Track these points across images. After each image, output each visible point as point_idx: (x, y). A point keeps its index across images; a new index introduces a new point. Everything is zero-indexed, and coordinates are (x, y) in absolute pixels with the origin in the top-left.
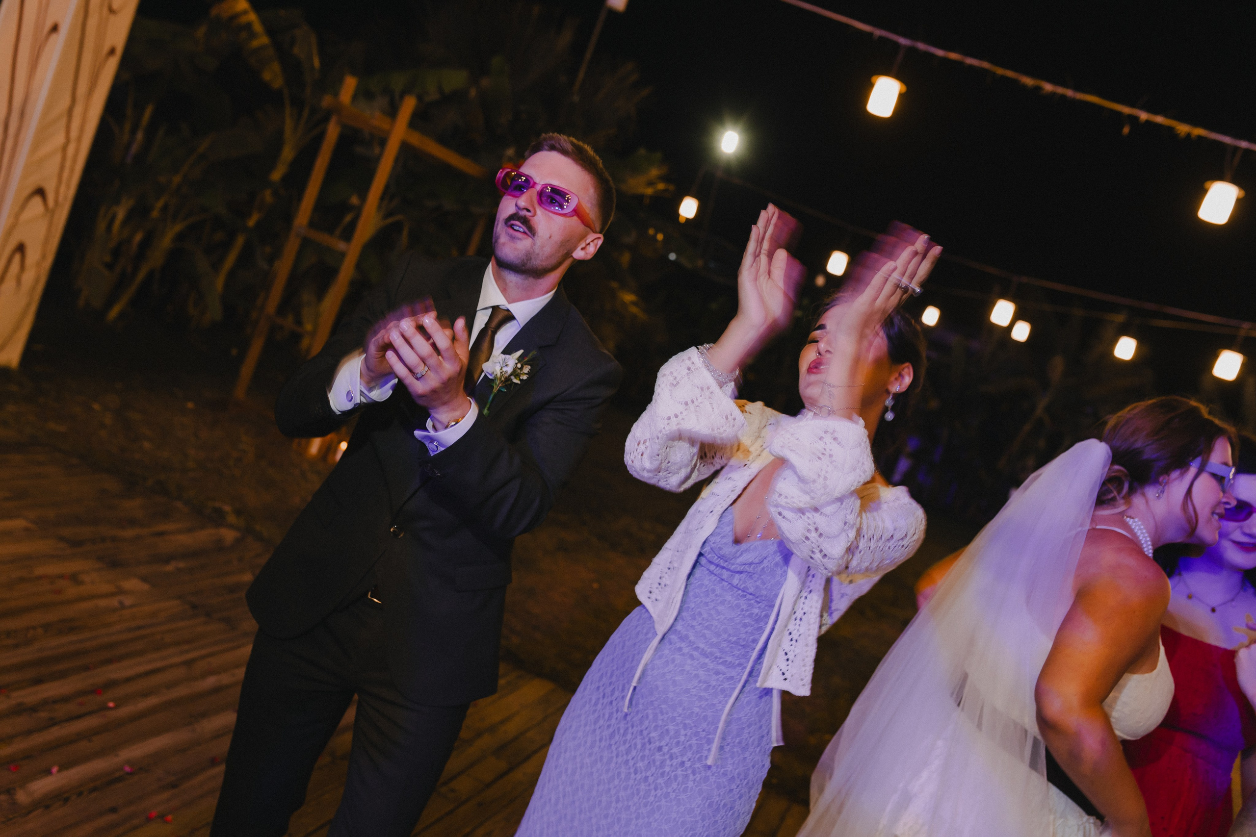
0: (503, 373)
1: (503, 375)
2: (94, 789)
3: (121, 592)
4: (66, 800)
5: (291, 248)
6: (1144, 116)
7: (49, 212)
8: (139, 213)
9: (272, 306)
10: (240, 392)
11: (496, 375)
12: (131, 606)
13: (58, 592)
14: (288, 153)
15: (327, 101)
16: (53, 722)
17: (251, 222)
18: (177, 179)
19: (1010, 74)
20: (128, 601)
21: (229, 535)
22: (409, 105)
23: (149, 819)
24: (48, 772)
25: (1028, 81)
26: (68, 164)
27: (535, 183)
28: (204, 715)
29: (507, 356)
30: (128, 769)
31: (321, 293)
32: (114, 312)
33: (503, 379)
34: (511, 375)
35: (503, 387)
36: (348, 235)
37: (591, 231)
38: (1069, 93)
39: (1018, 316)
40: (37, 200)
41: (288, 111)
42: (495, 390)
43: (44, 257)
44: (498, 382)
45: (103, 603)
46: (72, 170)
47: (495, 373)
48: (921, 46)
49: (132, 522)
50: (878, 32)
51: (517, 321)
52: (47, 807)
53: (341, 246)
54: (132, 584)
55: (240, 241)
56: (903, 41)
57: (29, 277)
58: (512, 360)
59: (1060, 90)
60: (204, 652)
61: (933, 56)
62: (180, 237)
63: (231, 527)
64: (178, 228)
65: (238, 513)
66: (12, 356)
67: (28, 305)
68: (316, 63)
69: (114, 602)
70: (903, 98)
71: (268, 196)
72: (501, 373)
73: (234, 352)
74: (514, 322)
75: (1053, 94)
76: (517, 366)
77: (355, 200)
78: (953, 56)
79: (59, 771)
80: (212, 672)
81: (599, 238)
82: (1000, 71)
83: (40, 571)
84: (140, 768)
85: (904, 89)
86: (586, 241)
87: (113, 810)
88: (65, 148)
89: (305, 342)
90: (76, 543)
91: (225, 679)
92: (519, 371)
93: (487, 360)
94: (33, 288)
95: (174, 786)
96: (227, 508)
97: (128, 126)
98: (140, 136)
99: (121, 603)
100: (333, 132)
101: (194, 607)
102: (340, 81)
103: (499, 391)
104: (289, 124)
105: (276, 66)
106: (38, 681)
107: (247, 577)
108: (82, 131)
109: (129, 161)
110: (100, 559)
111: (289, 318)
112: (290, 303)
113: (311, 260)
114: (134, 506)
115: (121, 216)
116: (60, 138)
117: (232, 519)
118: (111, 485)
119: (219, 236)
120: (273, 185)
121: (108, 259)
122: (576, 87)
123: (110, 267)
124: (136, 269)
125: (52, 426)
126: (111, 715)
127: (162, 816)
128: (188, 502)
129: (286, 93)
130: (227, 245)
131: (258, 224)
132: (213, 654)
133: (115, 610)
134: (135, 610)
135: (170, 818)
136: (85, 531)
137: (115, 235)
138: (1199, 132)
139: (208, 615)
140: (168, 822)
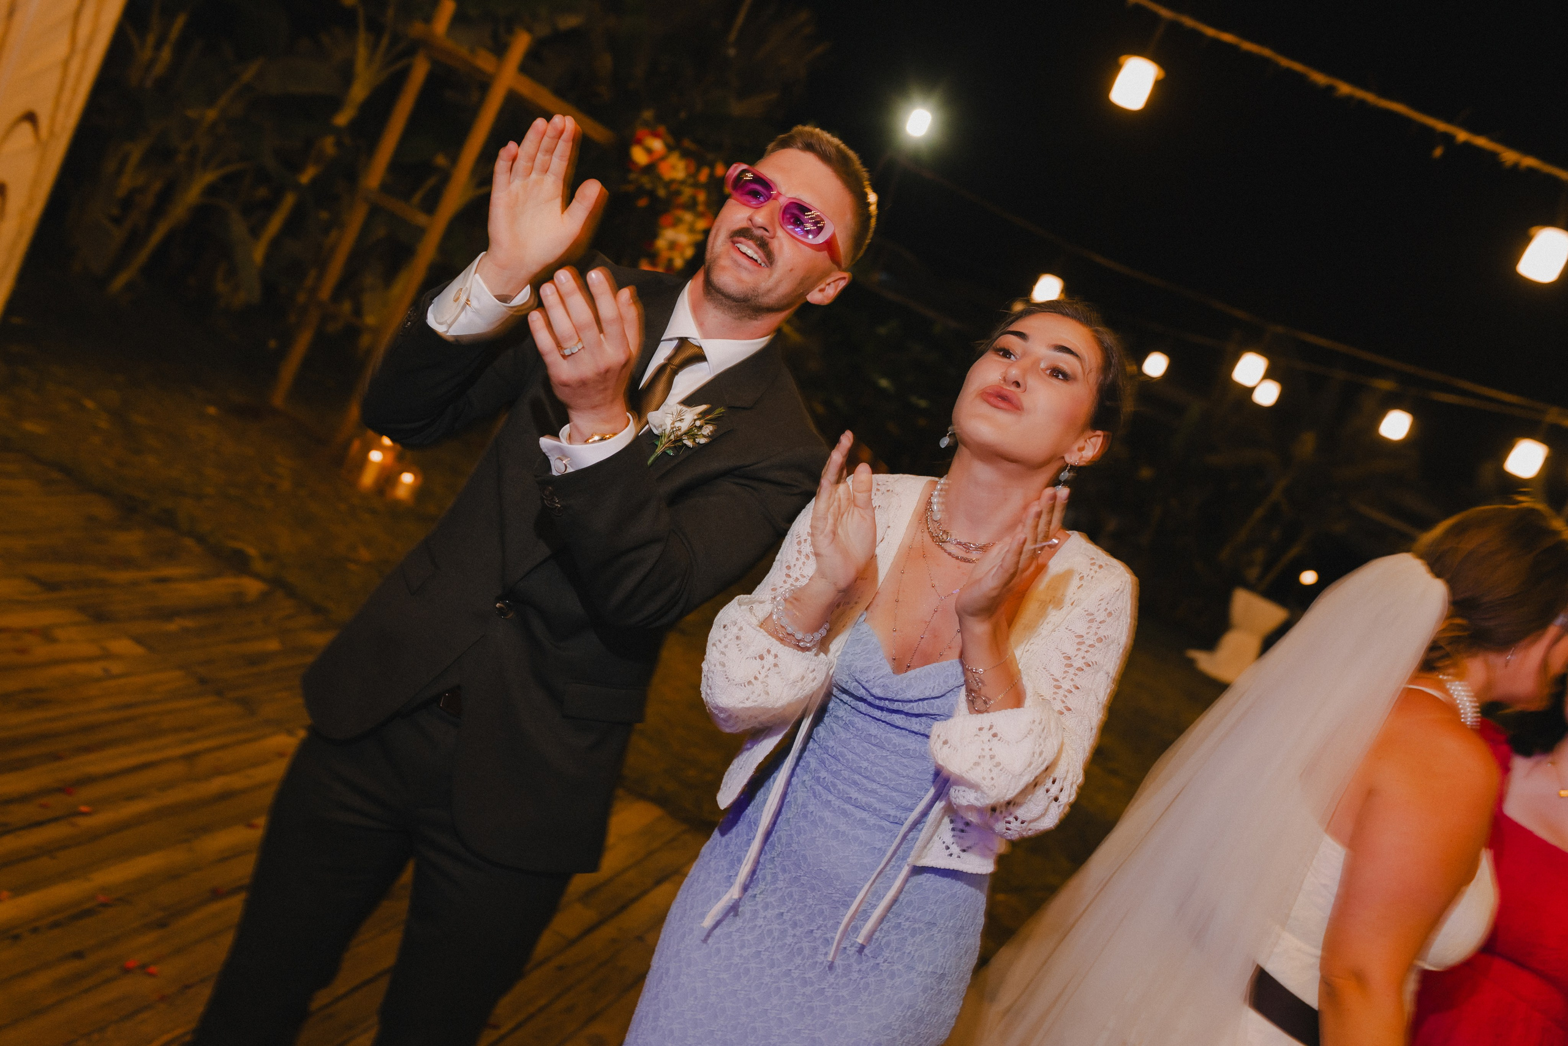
0: (674, 429)
1: (673, 431)
2: (56, 925)
3: (107, 656)
4: (16, 938)
5: (356, 219)
6: (1462, 136)
7: (42, 145)
8: (159, 154)
9: (325, 293)
10: (278, 399)
11: (665, 430)
12: (119, 676)
13: (22, 651)
14: (359, 92)
15: (417, 29)
16: (6, 829)
17: (305, 178)
18: (211, 114)
19: (1297, 67)
20: (116, 668)
21: (253, 587)
22: (521, 43)
23: (127, 971)
25: (1320, 79)
26: (70, 83)
27: (779, 194)
28: (208, 829)
29: (685, 408)
30: (101, 898)
31: (390, 274)
32: (121, 281)
33: (672, 437)
34: (685, 433)
35: (670, 448)
36: (430, 205)
37: (837, 269)
38: (1370, 98)
39: (1269, 375)
40: (26, 127)
41: (362, 36)
42: (659, 451)
43: (30, 203)
44: (664, 440)
45: (82, 669)
46: (75, 91)
47: (663, 427)
48: (1188, 22)
49: (125, 562)
51: (708, 364)
53: (421, 219)
54: (123, 646)
55: (289, 200)
56: (1165, 13)
57: (10, 228)
58: (690, 415)
59: (1360, 94)
60: (212, 743)
61: (1200, 35)
62: (211, 190)
63: (257, 576)
64: (208, 177)
65: (267, 558)
69: (96, 669)
70: (1159, 86)
71: (328, 145)
72: (672, 428)
73: (273, 344)
74: (703, 365)
75: (1349, 98)
76: (694, 423)
77: (441, 160)
78: (1227, 37)
79: (10, 897)
80: (219, 771)
81: (844, 279)
82: (1285, 62)
84: (120, 897)
85: (1162, 74)
86: (826, 279)
87: (78, 955)
88: (66, 63)
89: (365, 340)
90: (50, 586)
91: (236, 782)
92: (696, 431)
93: (657, 409)
95: (162, 924)
96: (252, 551)
97: (151, 39)
98: (166, 54)
99: (106, 670)
100: (420, 71)
101: (203, 681)
102: (434, 3)
103: (664, 453)
104: (362, 52)
107: (273, 645)
108: (90, 41)
109: (149, 83)
110: (82, 609)
111: (347, 307)
112: (348, 286)
113: (381, 232)
114: (130, 541)
115: (136, 156)
116: (61, 49)
117: (259, 566)
118: (102, 509)
119: (262, 192)
120: (337, 131)
121: (115, 211)
122: (733, 36)
123: (117, 221)
124: (150, 227)
125: (30, 426)
126: (85, 822)
127: (143, 967)
128: (201, 539)
129: (361, 12)
130: (270, 206)
131: (314, 181)
132: (223, 747)
133: (98, 680)
134: (122, 681)
135: (154, 969)
136: (65, 571)
137: (127, 183)
138: (1529, 162)
139: (219, 693)
140: (152, 975)
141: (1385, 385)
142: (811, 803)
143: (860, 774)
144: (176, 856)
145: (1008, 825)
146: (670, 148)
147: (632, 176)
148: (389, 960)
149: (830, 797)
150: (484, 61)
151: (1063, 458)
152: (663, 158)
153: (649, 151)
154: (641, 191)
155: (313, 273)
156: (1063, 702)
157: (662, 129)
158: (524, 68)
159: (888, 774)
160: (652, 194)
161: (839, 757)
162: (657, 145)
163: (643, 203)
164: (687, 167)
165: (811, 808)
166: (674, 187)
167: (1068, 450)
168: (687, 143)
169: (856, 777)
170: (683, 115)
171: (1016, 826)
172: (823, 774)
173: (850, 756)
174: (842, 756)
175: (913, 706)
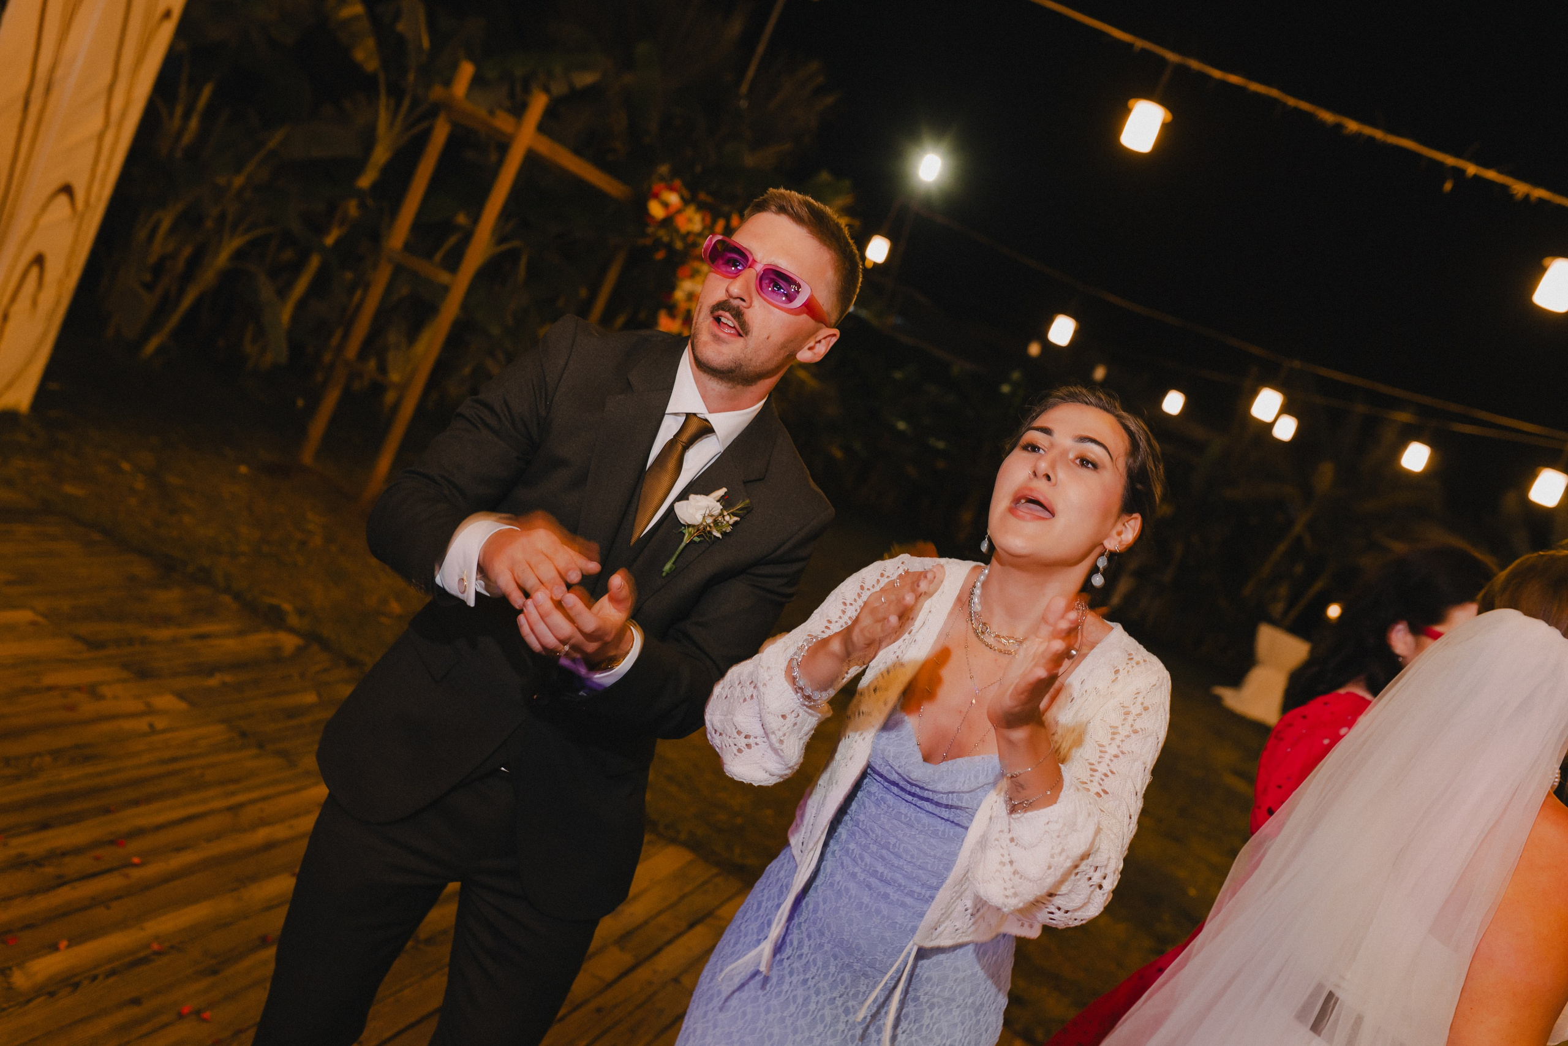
2: (113, 973)
3: (150, 711)
4: (76, 986)
5: (381, 278)
6: (1472, 169)
7: (78, 216)
8: (190, 220)
9: (352, 350)
10: (307, 457)
12: (164, 731)
13: (72, 708)
14: (381, 155)
15: (437, 92)
16: (61, 882)
17: (330, 240)
18: (239, 181)
19: (1305, 106)
20: (159, 723)
21: (289, 642)
22: (539, 103)
23: (181, 1016)
24: (54, 948)
25: (1328, 117)
26: (105, 153)
27: (754, 261)
28: (253, 878)
30: (155, 947)
31: (413, 334)
32: (152, 345)
36: (453, 262)
37: (824, 326)
38: (1379, 134)
39: (1285, 409)
40: (63, 199)
41: (383, 100)
43: (68, 272)
45: (128, 725)
46: (109, 164)
47: (691, 519)
48: (1195, 64)
49: (167, 620)
50: (1140, 44)
51: (717, 436)
52: (52, 994)
53: (444, 277)
54: (166, 701)
55: (315, 262)
56: (1172, 57)
57: (48, 297)
59: (1368, 131)
60: (255, 795)
61: (1208, 78)
62: (239, 255)
63: (291, 630)
64: (236, 242)
65: (301, 613)
66: (21, 397)
67: (45, 334)
68: (426, 43)
69: (142, 724)
71: (352, 208)
73: (300, 403)
74: (714, 438)
75: (1358, 135)
77: (461, 219)
78: (1234, 79)
79: (69, 946)
80: (263, 822)
81: (834, 335)
82: (1292, 102)
83: (49, 680)
84: (173, 946)
85: (1169, 117)
86: (816, 338)
87: (136, 1001)
88: (101, 136)
89: (390, 397)
90: (94, 644)
91: (280, 832)
94: (53, 311)
95: (214, 972)
96: (287, 607)
97: (179, 110)
98: (194, 123)
99: (151, 726)
100: (441, 133)
101: (244, 735)
102: (454, 66)
104: (383, 117)
105: (370, 43)
106: (45, 826)
107: (310, 698)
108: (124, 114)
109: (179, 154)
110: (125, 666)
111: (372, 364)
112: (373, 345)
113: (405, 291)
114: (169, 598)
115: (166, 225)
116: (96, 122)
117: (293, 620)
118: (142, 569)
119: (288, 255)
120: (360, 194)
121: (147, 277)
122: (744, 89)
123: (149, 287)
124: (181, 292)
125: (69, 489)
126: (136, 874)
127: (198, 1013)
128: (237, 596)
129: (382, 78)
130: (297, 267)
131: (338, 242)
132: (264, 799)
133: (144, 735)
134: (169, 735)
135: (208, 1014)
136: (108, 629)
137: (158, 248)
138: (1540, 193)
139: (261, 746)
140: (205, 1020)
141: (1404, 417)
142: (839, 872)
143: (888, 849)
144: (226, 905)
145: (1051, 916)
146: (686, 202)
147: (650, 230)
148: (437, 1002)
149: (856, 870)
150: (503, 122)
151: (1102, 544)
152: (679, 211)
153: (666, 205)
154: (658, 244)
155: (338, 334)
156: (1101, 785)
157: (678, 183)
158: (542, 128)
159: (915, 852)
160: (669, 247)
161: (869, 831)
162: (673, 199)
163: (660, 255)
164: (703, 220)
165: (838, 878)
166: (690, 239)
167: (1107, 536)
168: (703, 196)
169: (884, 852)
170: (698, 169)
171: (1060, 917)
172: (852, 846)
173: (879, 832)
174: (871, 830)
175: (942, 797)
